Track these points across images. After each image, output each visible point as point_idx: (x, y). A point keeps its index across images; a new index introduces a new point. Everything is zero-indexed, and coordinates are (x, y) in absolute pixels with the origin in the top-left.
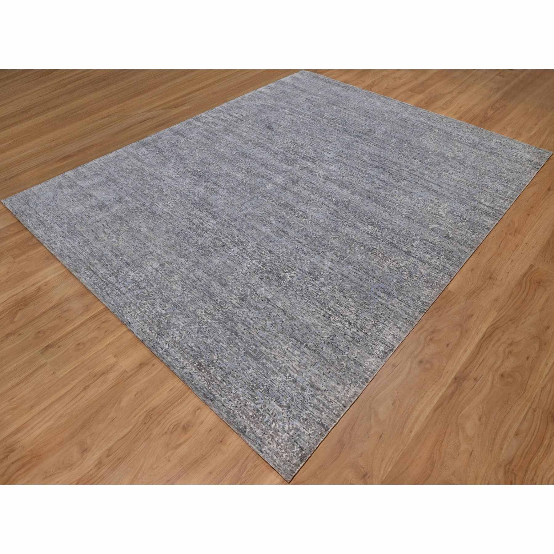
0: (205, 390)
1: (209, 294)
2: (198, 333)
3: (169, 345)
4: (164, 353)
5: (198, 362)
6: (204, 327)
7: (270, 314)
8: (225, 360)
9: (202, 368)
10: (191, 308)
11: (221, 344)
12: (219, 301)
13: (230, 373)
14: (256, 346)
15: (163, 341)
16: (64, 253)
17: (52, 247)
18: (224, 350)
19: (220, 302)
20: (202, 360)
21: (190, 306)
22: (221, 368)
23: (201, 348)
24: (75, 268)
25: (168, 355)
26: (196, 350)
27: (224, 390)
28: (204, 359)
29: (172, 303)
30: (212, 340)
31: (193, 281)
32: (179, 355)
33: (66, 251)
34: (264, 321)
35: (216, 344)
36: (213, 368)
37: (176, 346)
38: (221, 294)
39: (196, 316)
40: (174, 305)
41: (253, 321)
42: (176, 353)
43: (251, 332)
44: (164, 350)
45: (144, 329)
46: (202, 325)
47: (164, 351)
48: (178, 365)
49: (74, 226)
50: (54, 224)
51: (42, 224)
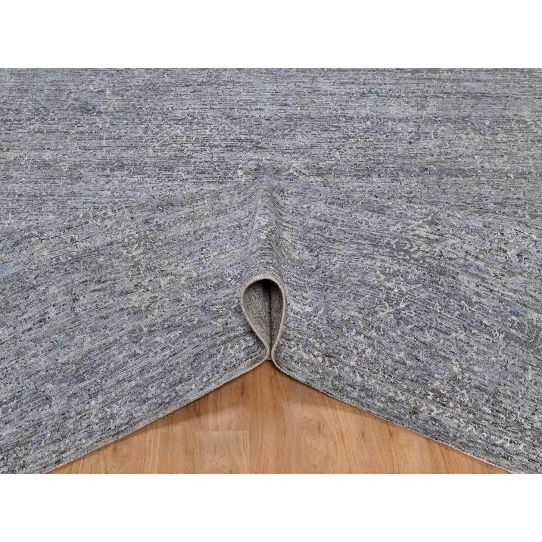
16: (156, 396)
17: (122, 425)
24: (221, 370)
33: (152, 390)
49: (63, 364)
50: (26, 419)
51: (9, 450)
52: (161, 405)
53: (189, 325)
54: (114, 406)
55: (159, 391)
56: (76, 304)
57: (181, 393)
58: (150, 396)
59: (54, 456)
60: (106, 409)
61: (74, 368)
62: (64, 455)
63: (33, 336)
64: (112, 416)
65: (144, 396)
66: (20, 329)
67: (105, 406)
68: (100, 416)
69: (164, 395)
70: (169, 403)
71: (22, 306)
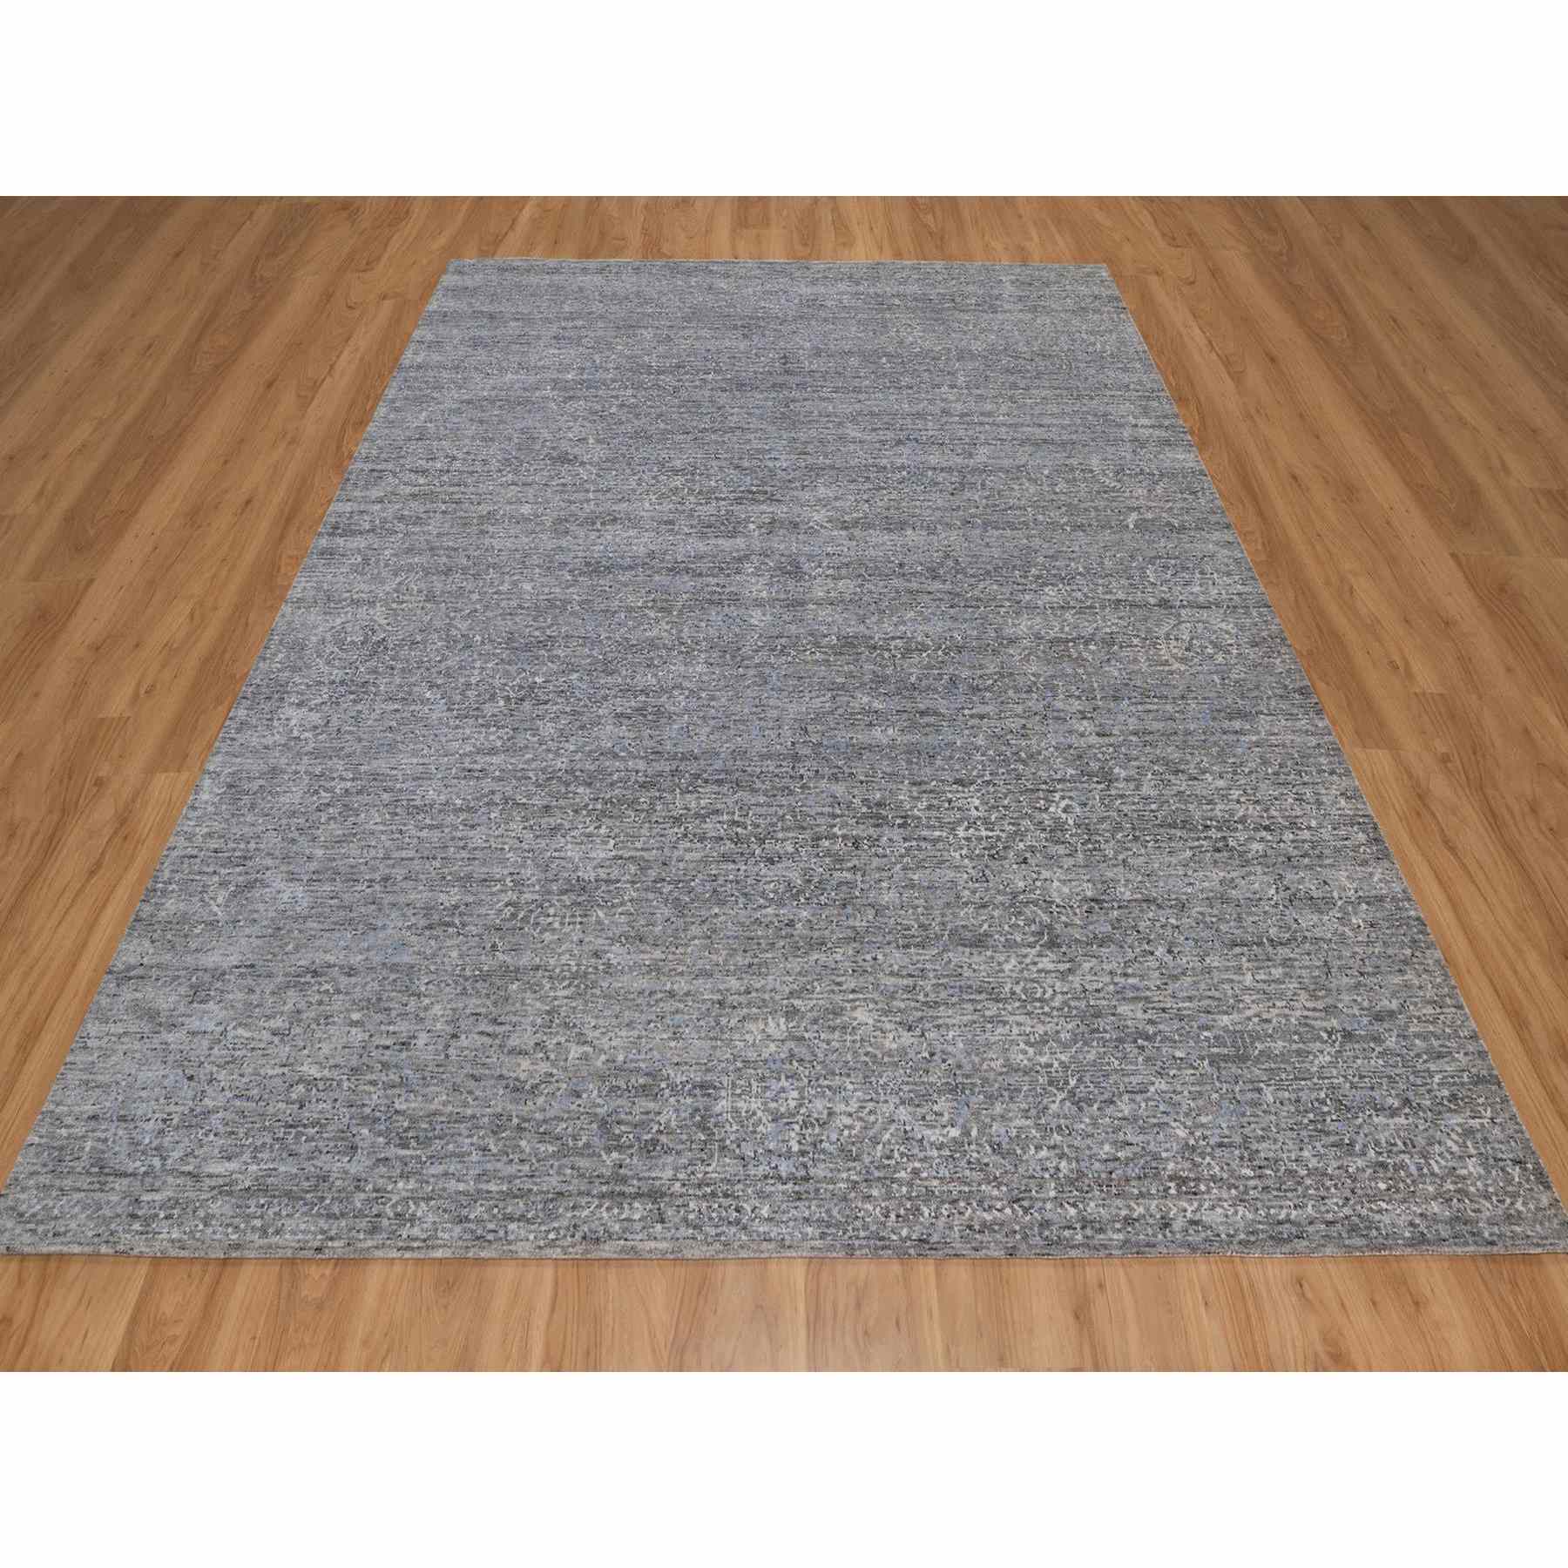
0: (1261, 1227)
1: (980, 992)
2: (1080, 1109)
3: (1071, 1201)
4: (1089, 1232)
5: (1171, 1179)
6: (1073, 1082)
7: (1138, 932)
8: (1203, 1119)
9: (1192, 1184)
10: (993, 1064)
11: (1152, 1089)
12: (1018, 989)
13: (1246, 1138)
14: (1208, 1028)
15: (1049, 1206)
16: (479, 1221)
17: (416, 1239)
18: (1177, 1098)
19: (1025, 990)
20: (1171, 1166)
21: (984, 1060)
22: (1221, 1145)
23: (1130, 1138)
24: (578, 1236)
25: (1101, 1229)
26: (1131, 1156)
27: (1283, 1187)
28: (1167, 1159)
29: (939, 1092)
30: (1126, 1097)
31: (910, 990)
32: (1119, 1202)
33: (478, 1211)
34: (1151, 958)
35: (1146, 1100)
36: (1208, 1159)
37: (1086, 1188)
38: (1002, 971)
39: (1026, 1073)
40: (950, 1091)
41: (1133, 975)
42: (1110, 1206)
43: (1162, 1005)
44: (1078, 1226)
45: (971, 1219)
46: (1067, 1083)
47: (1083, 1228)
48: (1150, 1231)
49: (397, 1112)
50: (315, 1162)
51: (274, 1196)
52: (478, 1238)
53: (571, 1143)
54: (422, 1204)
55: (486, 1216)
56: (453, 1043)
57: (511, 1237)
58: (472, 1216)
59: (319, 1237)
60: (411, 1203)
61: (406, 1124)
62: (330, 1244)
63: (385, 1058)
64: (412, 1219)
65: (465, 1212)
66: (377, 1041)
67: (412, 1198)
68: (399, 1209)
69: (491, 1226)
70: (489, 1241)
71: (394, 1013)
